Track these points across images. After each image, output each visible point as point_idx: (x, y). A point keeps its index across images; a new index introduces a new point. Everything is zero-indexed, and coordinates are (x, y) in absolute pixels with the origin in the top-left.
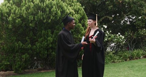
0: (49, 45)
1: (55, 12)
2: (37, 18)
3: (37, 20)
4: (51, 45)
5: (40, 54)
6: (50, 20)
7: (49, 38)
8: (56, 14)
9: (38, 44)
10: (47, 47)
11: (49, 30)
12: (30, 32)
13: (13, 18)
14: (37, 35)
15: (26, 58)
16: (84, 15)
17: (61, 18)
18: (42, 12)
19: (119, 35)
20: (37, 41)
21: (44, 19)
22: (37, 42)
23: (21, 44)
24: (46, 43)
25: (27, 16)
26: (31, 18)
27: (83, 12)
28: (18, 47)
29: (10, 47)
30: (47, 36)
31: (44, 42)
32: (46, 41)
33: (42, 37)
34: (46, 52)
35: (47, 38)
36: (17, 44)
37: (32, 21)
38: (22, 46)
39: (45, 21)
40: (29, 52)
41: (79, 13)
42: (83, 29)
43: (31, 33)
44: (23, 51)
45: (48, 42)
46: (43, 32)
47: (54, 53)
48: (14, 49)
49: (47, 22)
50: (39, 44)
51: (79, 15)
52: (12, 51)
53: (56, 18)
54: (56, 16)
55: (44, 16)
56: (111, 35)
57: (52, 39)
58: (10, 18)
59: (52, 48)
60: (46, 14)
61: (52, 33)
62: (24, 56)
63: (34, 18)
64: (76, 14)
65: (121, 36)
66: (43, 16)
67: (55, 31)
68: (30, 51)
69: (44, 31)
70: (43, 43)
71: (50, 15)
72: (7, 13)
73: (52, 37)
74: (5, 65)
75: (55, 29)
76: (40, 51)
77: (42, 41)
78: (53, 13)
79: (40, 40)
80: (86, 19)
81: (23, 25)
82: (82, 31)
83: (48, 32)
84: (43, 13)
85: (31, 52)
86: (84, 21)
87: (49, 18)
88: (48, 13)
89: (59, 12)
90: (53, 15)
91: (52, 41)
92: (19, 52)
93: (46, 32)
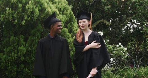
0: (20, 57)
1: (32, 10)
2: (4, 18)
3: (4, 21)
4: (23, 58)
5: (6, 72)
7: (20, 48)
8: (32, 13)
10: (16, 60)
11: (22, 36)
14: (3, 43)
16: (71, 17)
17: (39, 20)
18: (12, 10)
19: (120, 46)
20: (3, 51)
21: (14, 19)
24: (16, 55)
27: (70, 12)
30: (18, 44)
31: (13, 53)
32: (16, 51)
33: (10, 46)
34: (15, 69)
35: (18, 46)
39: (16, 21)
41: (64, 13)
42: (70, 36)
45: (19, 53)
46: (12, 38)
47: (27, 69)
49: (18, 24)
50: (5, 56)
51: (65, 16)
53: (32, 18)
54: (33, 15)
55: (15, 15)
56: (108, 45)
57: (25, 49)
59: (24, 62)
60: (18, 13)
61: (26, 40)
64: (60, 15)
65: (122, 47)
66: (12, 14)
67: (30, 38)
69: (14, 38)
70: (11, 55)
71: (23, 14)
73: (25, 46)
75: (30, 35)
76: (6, 67)
77: (10, 52)
78: (28, 11)
79: (7, 50)
80: (74, 23)
82: (69, 39)
83: (19, 38)
84: (14, 11)
86: (71, 25)
87: (22, 18)
88: (21, 10)
89: (37, 10)
90: (27, 15)
91: (25, 52)
93: (17, 38)
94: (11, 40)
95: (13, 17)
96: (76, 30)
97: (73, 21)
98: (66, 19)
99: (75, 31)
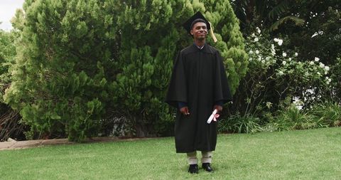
0: (145, 80)
1: (160, 8)
2: (122, 21)
3: (122, 25)
4: (149, 82)
5: (126, 101)
6: (149, 25)
7: (146, 66)
8: (162, 11)
9: (122, 79)
10: (141, 84)
11: (148, 48)
12: (104, 52)
13: (70, 20)
14: (121, 59)
15: (95, 108)
16: (229, 14)
17: (174, 22)
18: (133, 8)
19: (317, 64)
20: (121, 71)
22: (119, 74)
23: (86, 78)
24: (139, 76)
25: (99, 16)
26: (108, 19)
27: (227, 7)
28: (78, 83)
29: (63, 82)
30: (142, 60)
31: (135, 74)
32: (139, 71)
33: (130, 63)
34: (139, 97)
35: (143, 63)
36: (78, 78)
37: (109, 26)
38: (88, 81)
39: (139, 26)
40: (102, 95)
41: (216, 8)
42: (225, 46)
43: (108, 54)
44: (90, 93)
45: (144, 74)
46: (134, 51)
47: (156, 99)
48: (70, 87)
49: (142, 29)
50: (124, 78)
51: (217, 13)
52: (67, 91)
53: (162, 20)
54: (163, 15)
55: (137, 17)
57: (152, 67)
58: (65, 21)
59: (152, 88)
60: (141, 12)
61: (154, 54)
62: (91, 104)
63: (115, 20)
64: (208, 13)
65: (322, 65)
66: (133, 15)
67: (160, 50)
68: (104, 94)
69: (137, 50)
70: (132, 76)
71: (149, 13)
72: (58, 9)
73: (152, 63)
74: (51, 120)
75: (160, 46)
76: (126, 94)
77: (132, 72)
78: (155, 10)
79: (126, 69)
80: (233, 24)
81: (91, 35)
82: (223, 51)
83: (144, 51)
84: (135, 10)
85: (107, 95)
86: (228, 27)
87: (147, 20)
88: (145, 9)
89: (169, 7)
90: (155, 15)
91: (152, 71)
92: (82, 93)
93: (140, 51)
94: (132, 54)
95: (134, 19)
96: (237, 37)
97: (231, 21)
98: (220, 17)
99: (235, 38)
